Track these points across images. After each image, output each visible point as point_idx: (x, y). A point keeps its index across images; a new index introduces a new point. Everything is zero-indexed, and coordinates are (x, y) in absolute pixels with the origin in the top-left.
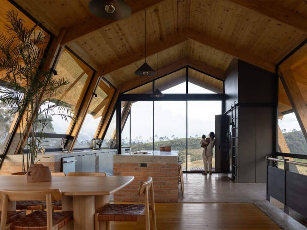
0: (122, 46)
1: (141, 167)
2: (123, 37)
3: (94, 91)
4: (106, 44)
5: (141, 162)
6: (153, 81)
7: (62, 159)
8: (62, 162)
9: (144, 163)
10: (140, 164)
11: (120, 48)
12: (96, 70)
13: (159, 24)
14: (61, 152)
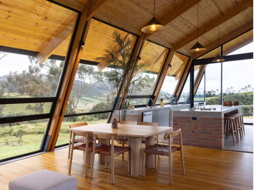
0: (188, 28)
1: (193, 120)
2: (186, 23)
3: (170, 63)
4: (175, 30)
5: (193, 116)
6: (222, 46)
7: (143, 113)
8: (143, 115)
9: (195, 117)
10: (192, 118)
11: (186, 30)
12: (171, 48)
13: (216, 5)
14: (145, 107)
